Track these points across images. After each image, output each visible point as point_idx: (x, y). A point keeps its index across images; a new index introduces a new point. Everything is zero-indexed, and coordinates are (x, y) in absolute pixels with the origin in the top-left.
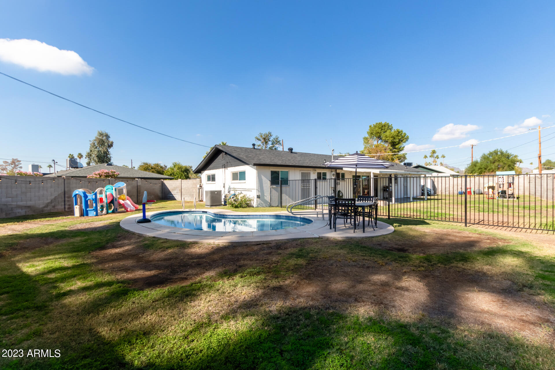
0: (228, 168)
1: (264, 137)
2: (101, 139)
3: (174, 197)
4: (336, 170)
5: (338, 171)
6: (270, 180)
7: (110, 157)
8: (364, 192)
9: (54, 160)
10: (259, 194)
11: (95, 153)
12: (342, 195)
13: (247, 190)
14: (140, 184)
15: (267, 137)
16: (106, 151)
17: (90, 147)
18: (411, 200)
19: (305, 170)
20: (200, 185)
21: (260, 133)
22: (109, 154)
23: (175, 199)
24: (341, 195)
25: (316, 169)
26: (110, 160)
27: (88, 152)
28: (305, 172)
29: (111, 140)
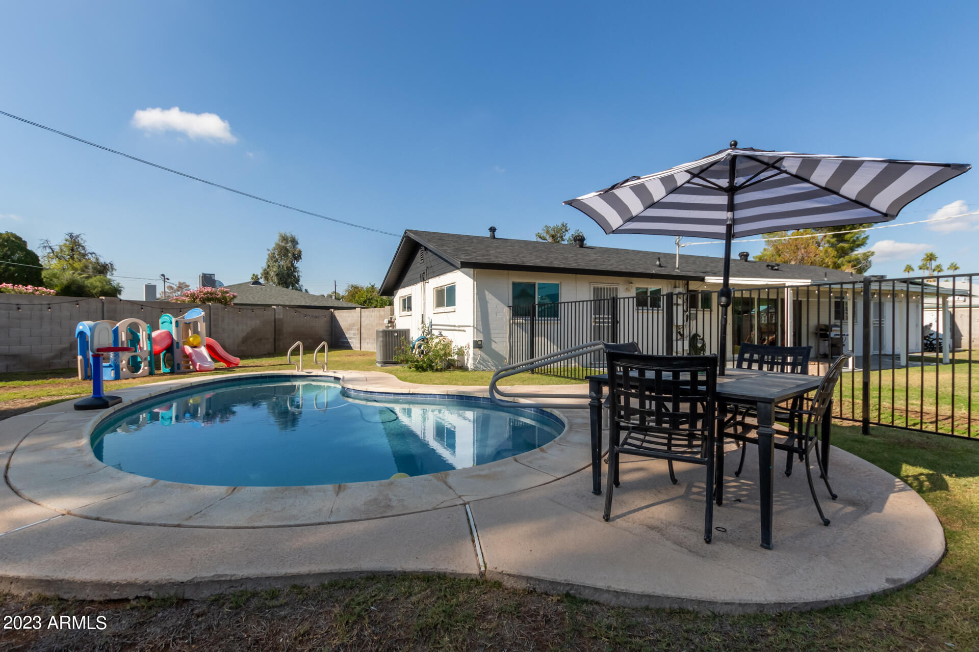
0: (430, 280)
1: (552, 232)
2: (284, 247)
3: (348, 343)
4: (688, 284)
5: (693, 286)
6: (511, 304)
7: (298, 277)
8: (761, 340)
9: (163, 275)
10: (481, 338)
11: (274, 270)
12: (704, 345)
13: (457, 328)
14: (281, 316)
15: (557, 232)
16: (290, 265)
17: (268, 259)
18: (903, 361)
19: (605, 283)
20: (391, 318)
21: (546, 226)
22: (296, 272)
23: (350, 348)
24: (699, 345)
25: (634, 279)
26: (297, 281)
27: (264, 268)
28: (602, 286)
29: (299, 247)
